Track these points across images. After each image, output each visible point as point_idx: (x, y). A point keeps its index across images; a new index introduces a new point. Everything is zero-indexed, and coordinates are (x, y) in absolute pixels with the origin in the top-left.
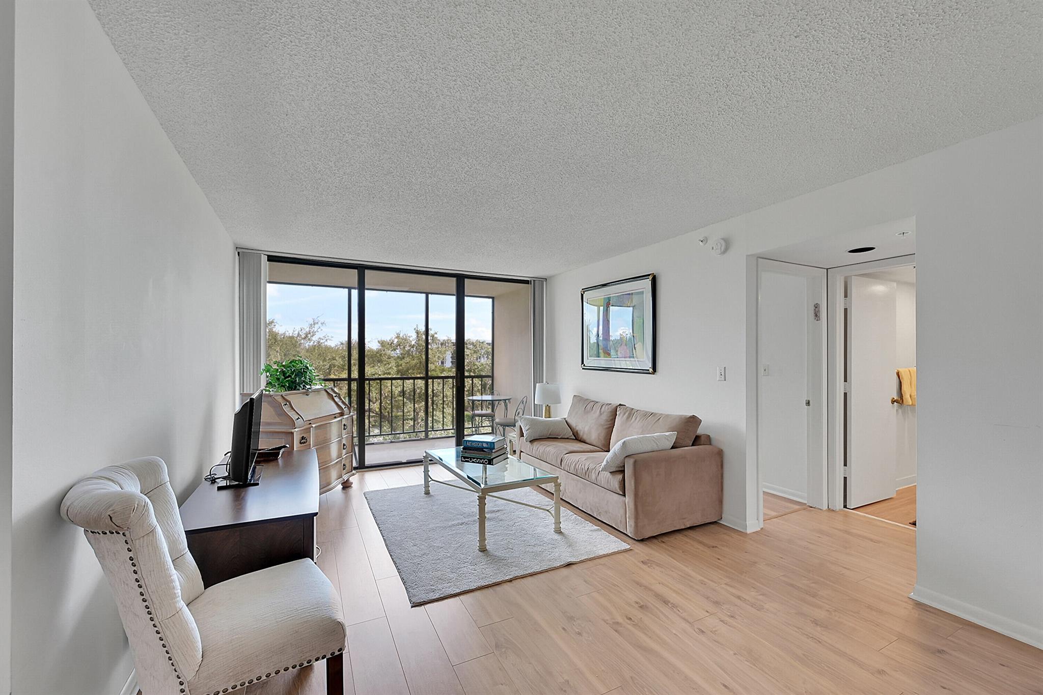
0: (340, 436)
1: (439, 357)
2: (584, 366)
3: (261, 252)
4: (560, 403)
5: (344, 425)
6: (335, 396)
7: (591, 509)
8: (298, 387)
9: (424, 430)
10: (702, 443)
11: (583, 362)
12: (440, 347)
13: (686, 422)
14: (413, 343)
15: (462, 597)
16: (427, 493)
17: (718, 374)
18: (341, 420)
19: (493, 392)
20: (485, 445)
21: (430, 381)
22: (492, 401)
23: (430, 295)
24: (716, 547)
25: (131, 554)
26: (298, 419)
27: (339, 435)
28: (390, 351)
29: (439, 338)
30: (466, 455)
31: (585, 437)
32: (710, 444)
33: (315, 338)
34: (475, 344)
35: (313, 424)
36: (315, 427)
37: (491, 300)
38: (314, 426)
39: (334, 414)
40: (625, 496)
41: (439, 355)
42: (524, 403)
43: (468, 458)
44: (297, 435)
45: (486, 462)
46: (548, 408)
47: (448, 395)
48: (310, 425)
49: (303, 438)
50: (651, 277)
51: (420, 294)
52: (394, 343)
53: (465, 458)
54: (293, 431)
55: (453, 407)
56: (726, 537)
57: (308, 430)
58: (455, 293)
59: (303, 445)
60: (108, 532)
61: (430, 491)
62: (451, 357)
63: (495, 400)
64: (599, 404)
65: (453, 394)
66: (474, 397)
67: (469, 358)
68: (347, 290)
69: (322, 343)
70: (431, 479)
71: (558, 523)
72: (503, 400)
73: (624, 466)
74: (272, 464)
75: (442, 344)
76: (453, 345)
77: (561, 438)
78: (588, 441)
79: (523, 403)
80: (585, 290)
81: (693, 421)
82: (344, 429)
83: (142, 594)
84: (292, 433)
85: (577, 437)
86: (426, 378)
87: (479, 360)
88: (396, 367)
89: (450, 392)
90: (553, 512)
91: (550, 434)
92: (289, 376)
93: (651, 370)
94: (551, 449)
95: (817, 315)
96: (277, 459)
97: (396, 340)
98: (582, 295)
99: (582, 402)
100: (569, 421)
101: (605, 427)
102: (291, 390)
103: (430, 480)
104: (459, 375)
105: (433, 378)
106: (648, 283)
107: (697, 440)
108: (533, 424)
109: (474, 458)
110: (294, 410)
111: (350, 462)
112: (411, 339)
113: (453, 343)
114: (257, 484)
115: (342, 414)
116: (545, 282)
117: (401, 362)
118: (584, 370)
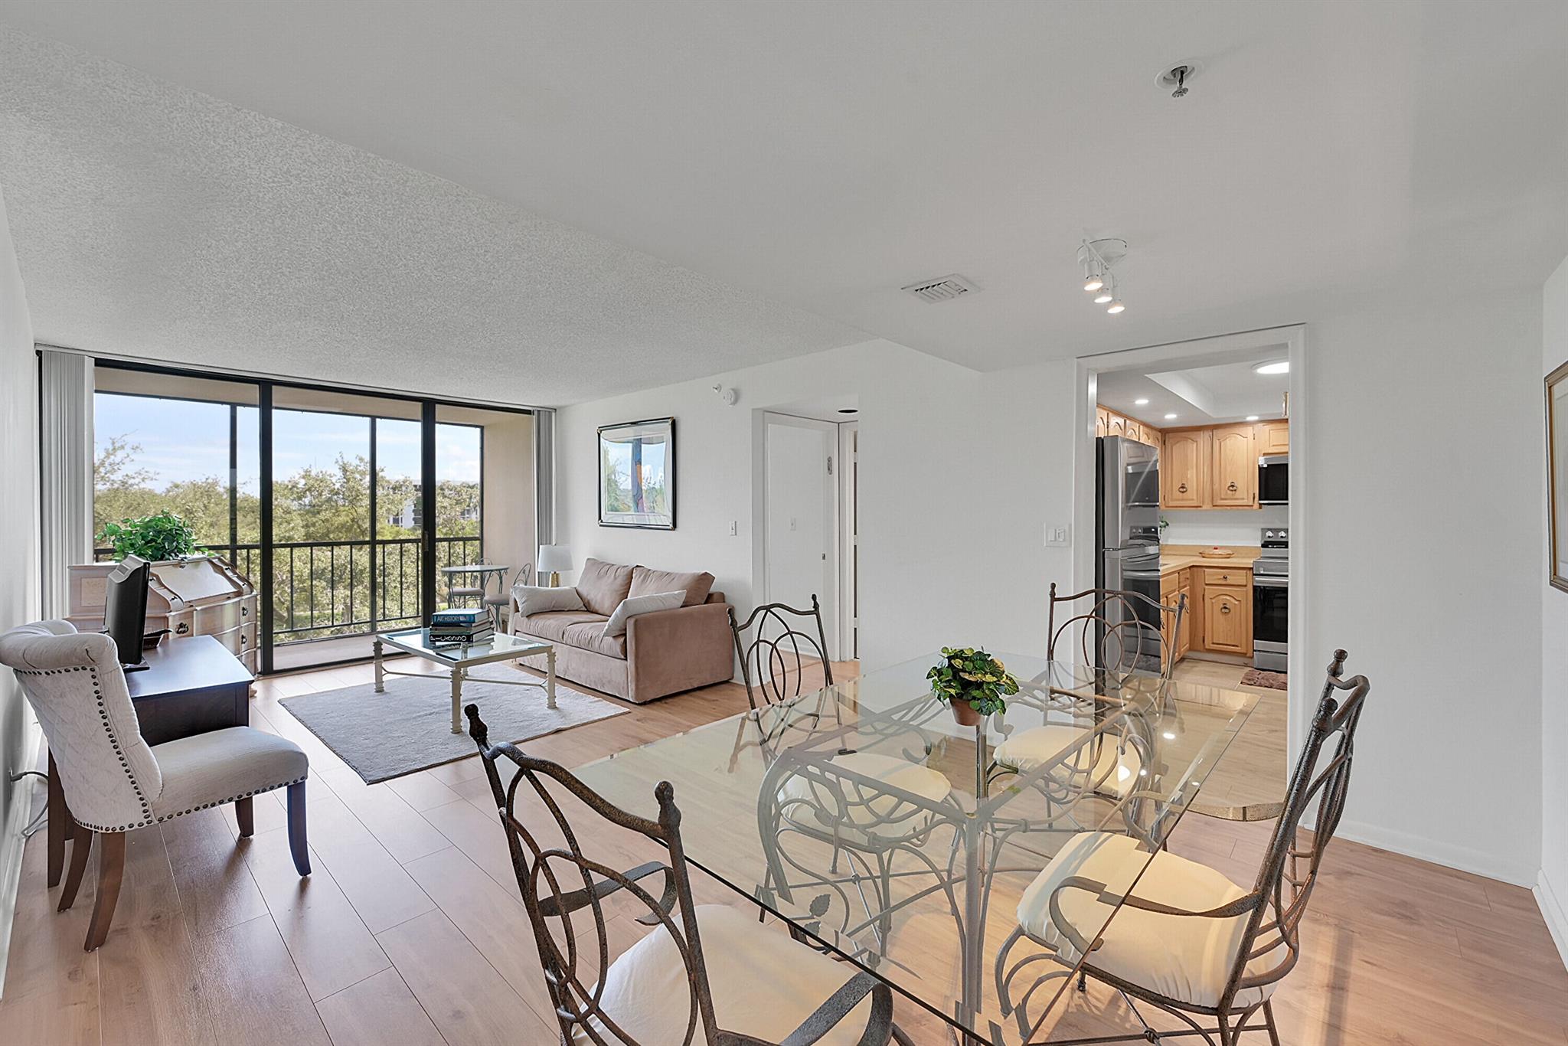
0: (238, 623)
1: (389, 509)
2: (602, 522)
3: (82, 353)
4: (572, 569)
5: (244, 609)
6: (226, 569)
7: (595, 682)
8: (167, 556)
9: (369, 620)
10: (715, 601)
11: (600, 518)
12: (392, 493)
13: (698, 580)
14: (337, 486)
15: (429, 770)
16: (380, 690)
17: (731, 529)
18: (239, 601)
19: (482, 561)
20: (462, 619)
21: (379, 549)
22: (482, 572)
23: (378, 420)
24: (717, 700)
25: (97, 688)
26: (173, 599)
27: (236, 622)
28: (289, 501)
29: (387, 478)
30: (437, 633)
31: (597, 607)
32: (724, 602)
33: (118, 477)
34: (459, 489)
35: (197, 606)
36: (202, 610)
37: (478, 430)
38: (198, 608)
39: (227, 594)
40: (626, 660)
41: (389, 506)
42: (527, 572)
43: (439, 636)
44: (174, 621)
45: (464, 638)
46: (556, 576)
47: (408, 572)
48: (192, 608)
49: (181, 626)
50: (670, 421)
51: (361, 418)
52: (299, 486)
53: (434, 636)
54: (168, 615)
55: (418, 593)
56: (731, 692)
57: (190, 615)
58: (420, 418)
59: (181, 635)
60: (72, 670)
61: (385, 689)
62: (414, 511)
63: (486, 571)
64: (615, 567)
65: (418, 570)
66: (451, 567)
67: (448, 513)
68: (228, 407)
69: (132, 485)
70: (385, 670)
71: (552, 697)
72: (496, 570)
73: (626, 629)
74: (153, 651)
75: (394, 489)
76: (416, 490)
77: (568, 611)
78: (600, 612)
79: (524, 572)
80: (602, 429)
81: (706, 579)
82: (244, 615)
83: (105, 724)
84: (166, 618)
85: (588, 609)
86: (373, 543)
87: (467, 516)
88: (303, 527)
89: (412, 569)
90: (547, 688)
91: (554, 607)
92: (152, 540)
93: (671, 526)
94: (551, 622)
95: (829, 469)
96: (156, 647)
97: (303, 482)
98: (599, 435)
99: (597, 566)
100: (579, 589)
101: (619, 593)
102: (155, 560)
103: (384, 672)
104: (427, 536)
105: (384, 543)
106: (668, 426)
107: (709, 598)
108: (532, 594)
109: (447, 636)
110: (166, 587)
111: (251, 661)
112: (334, 480)
113: (415, 486)
114: (148, 668)
115: (239, 594)
116: (553, 414)
117: (314, 520)
118: (601, 528)
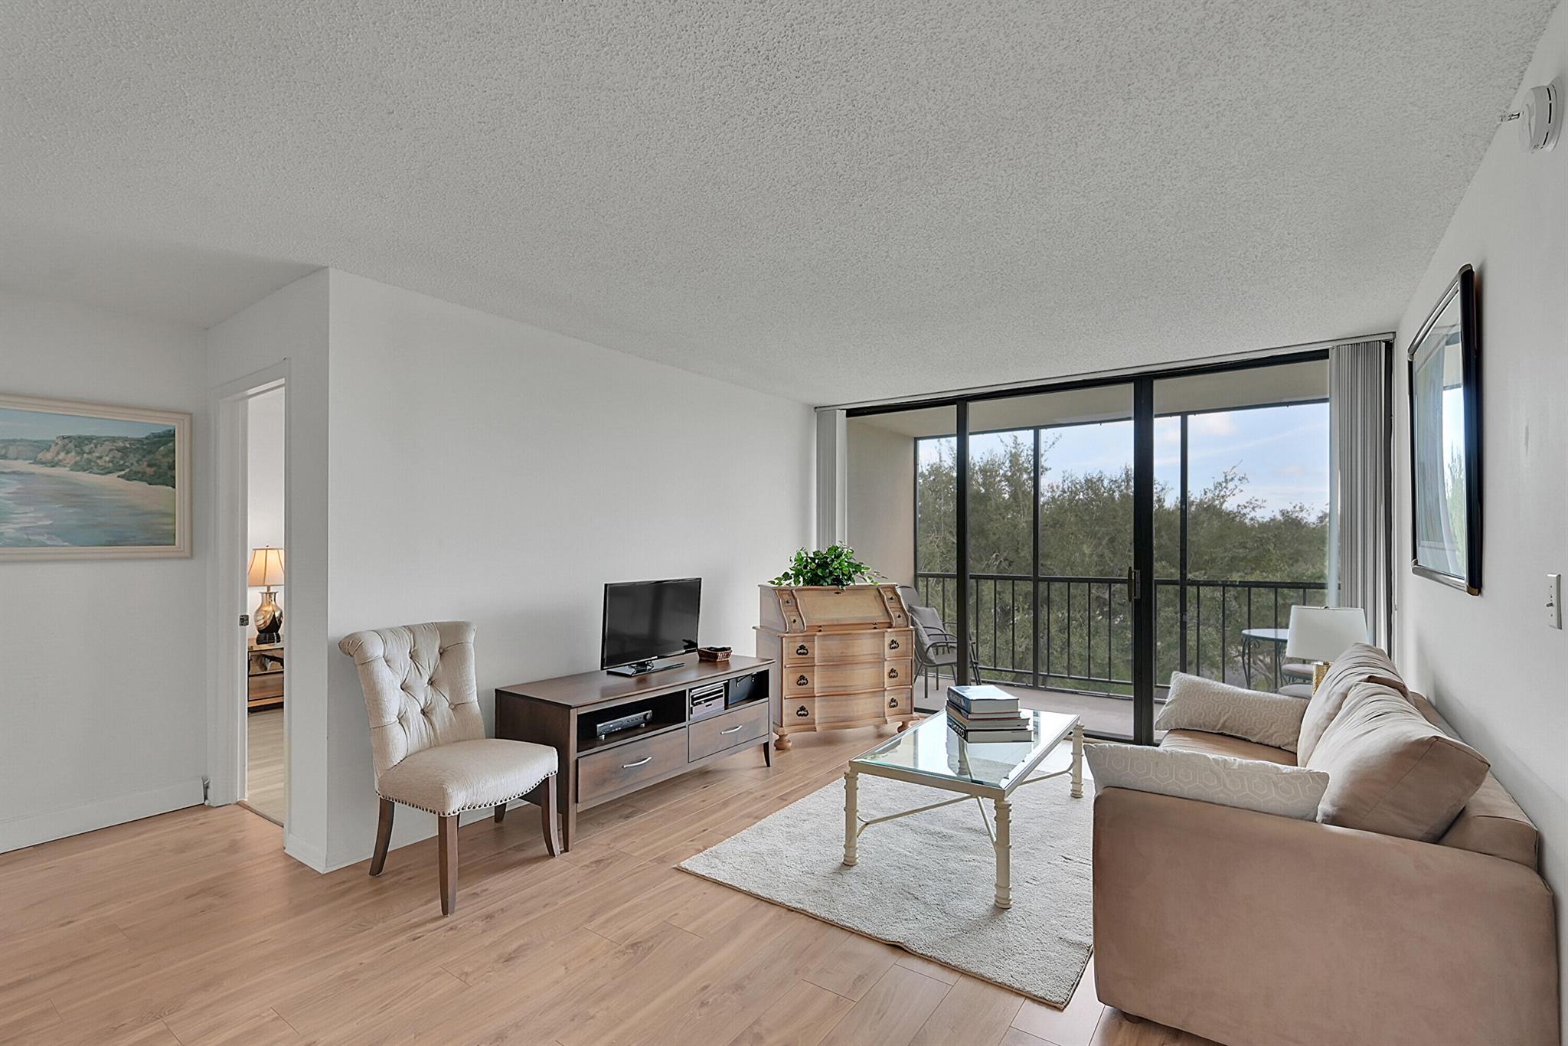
0: (880, 656)
2: (1416, 562)
3: (834, 408)
5: (893, 642)
6: (890, 599)
11: (1415, 555)
18: (882, 633)
26: (794, 622)
27: (876, 654)
35: (823, 631)
36: (822, 636)
38: (819, 634)
39: (873, 623)
44: (788, 641)
48: (815, 632)
49: (801, 648)
54: (783, 635)
57: (809, 638)
59: (801, 656)
66: (1252, 630)
80: (1412, 351)
82: (892, 647)
84: (782, 639)
93: (1468, 581)
98: (1411, 368)
104: (1138, 576)
111: (906, 699)
115: (889, 625)
